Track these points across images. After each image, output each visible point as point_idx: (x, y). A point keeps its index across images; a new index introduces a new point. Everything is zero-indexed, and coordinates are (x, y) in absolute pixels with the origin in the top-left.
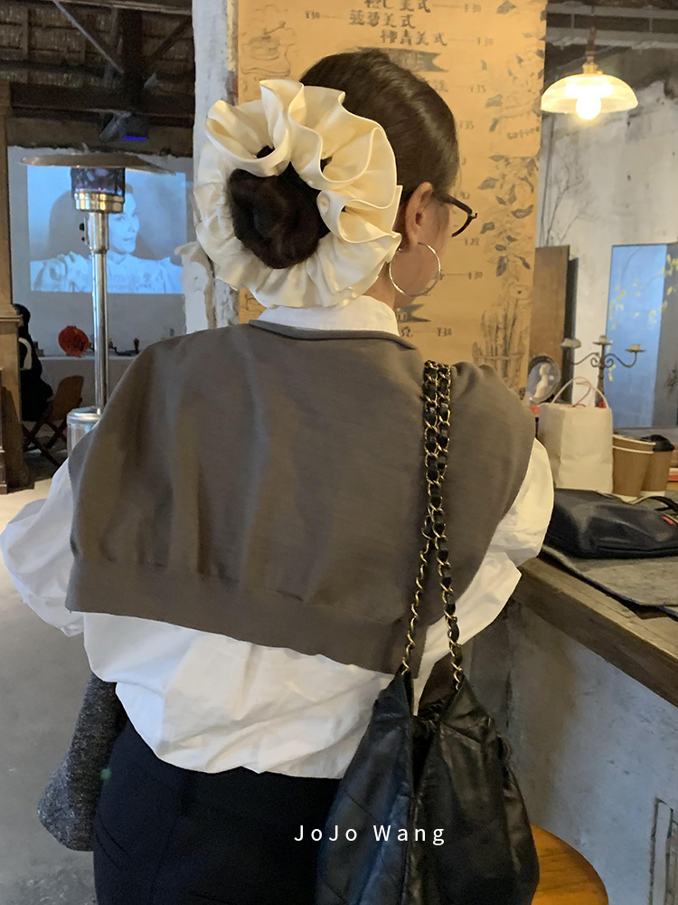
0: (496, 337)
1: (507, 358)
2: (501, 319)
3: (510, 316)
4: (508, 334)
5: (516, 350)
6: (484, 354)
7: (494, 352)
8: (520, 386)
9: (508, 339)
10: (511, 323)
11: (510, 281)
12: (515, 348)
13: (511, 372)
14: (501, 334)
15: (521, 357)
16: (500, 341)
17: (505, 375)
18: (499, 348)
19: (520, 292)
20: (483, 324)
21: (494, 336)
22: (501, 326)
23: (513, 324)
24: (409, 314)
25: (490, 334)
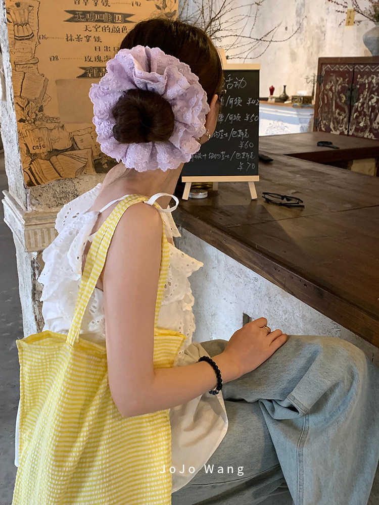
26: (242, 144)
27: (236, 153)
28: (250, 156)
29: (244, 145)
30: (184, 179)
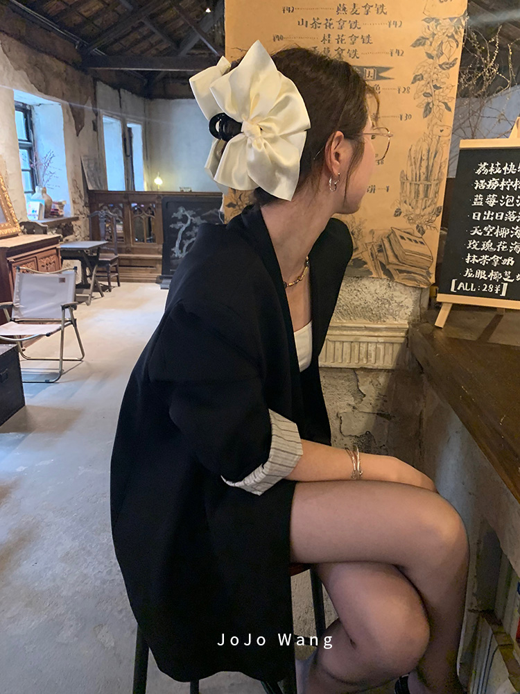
0: (420, 166)
1: (429, 183)
2: (425, 152)
3: (433, 150)
5: (436, 178)
6: (410, 179)
7: (417, 178)
8: (438, 206)
9: (430, 168)
10: (433, 155)
11: (433, 122)
12: (435, 175)
13: (431, 195)
14: (424, 164)
15: (440, 183)
16: (423, 170)
18: (422, 174)
19: (441, 131)
21: (418, 165)
22: (425, 158)
23: (435, 157)
25: (415, 164)
30: (441, 298)
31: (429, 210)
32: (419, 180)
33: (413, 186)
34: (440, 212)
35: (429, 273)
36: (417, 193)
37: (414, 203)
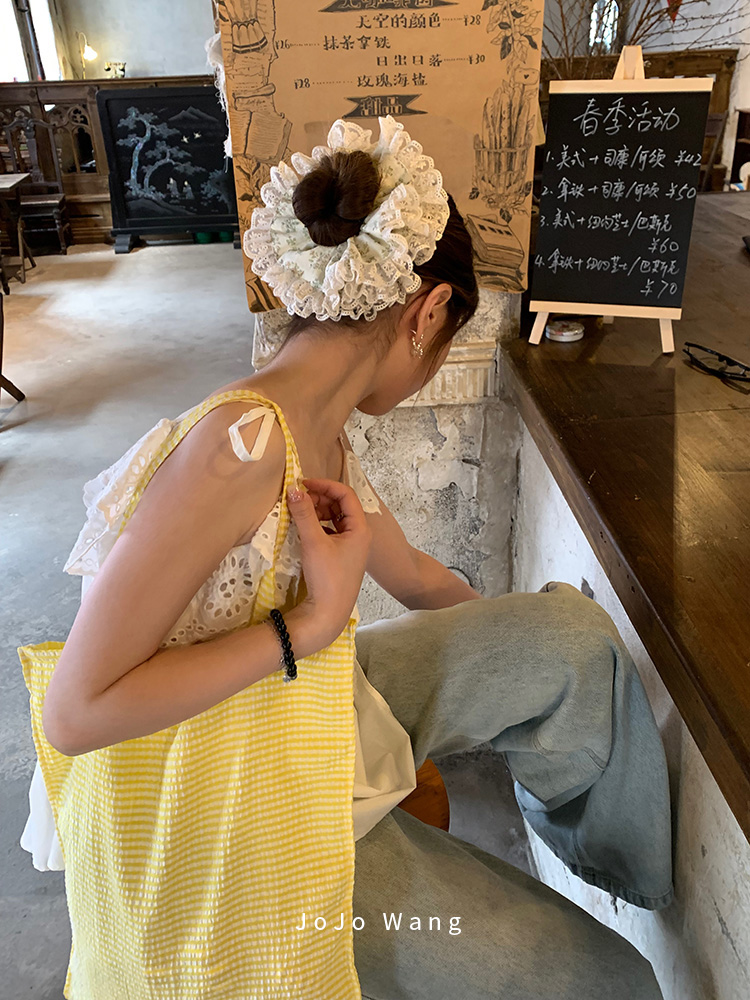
0: (501, 127)
1: (513, 151)
2: (505, 108)
3: (516, 104)
4: (514, 123)
5: (522, 143)
6: (487, 146)
7: (497, 144)
8: (526, 181)
9: (513, 129)
10: (517, 111)
11: (515, 65)
12: (521, 138)
13: (516, 166)
14: (505, 125)
15: (527, 149)
16: (505, 132)
17: (510, 168)
18: (503, 139)
19: (526, 77)
20: (485, 115)
21: (497, 126)
22: (506, 116)
23: (519, 114)
24: (404, 107)
25: (494, 125)
26: (654, 244)
27: (640, 261)
28: (668, 269)
29: (658, 247)
30: (534, 306)
31: (515, 187)
32: (501, 147)
33: (492, 156)
34: (530, 190)
35: (519, 274)
36: (498, 165)
37: (494, 180)
